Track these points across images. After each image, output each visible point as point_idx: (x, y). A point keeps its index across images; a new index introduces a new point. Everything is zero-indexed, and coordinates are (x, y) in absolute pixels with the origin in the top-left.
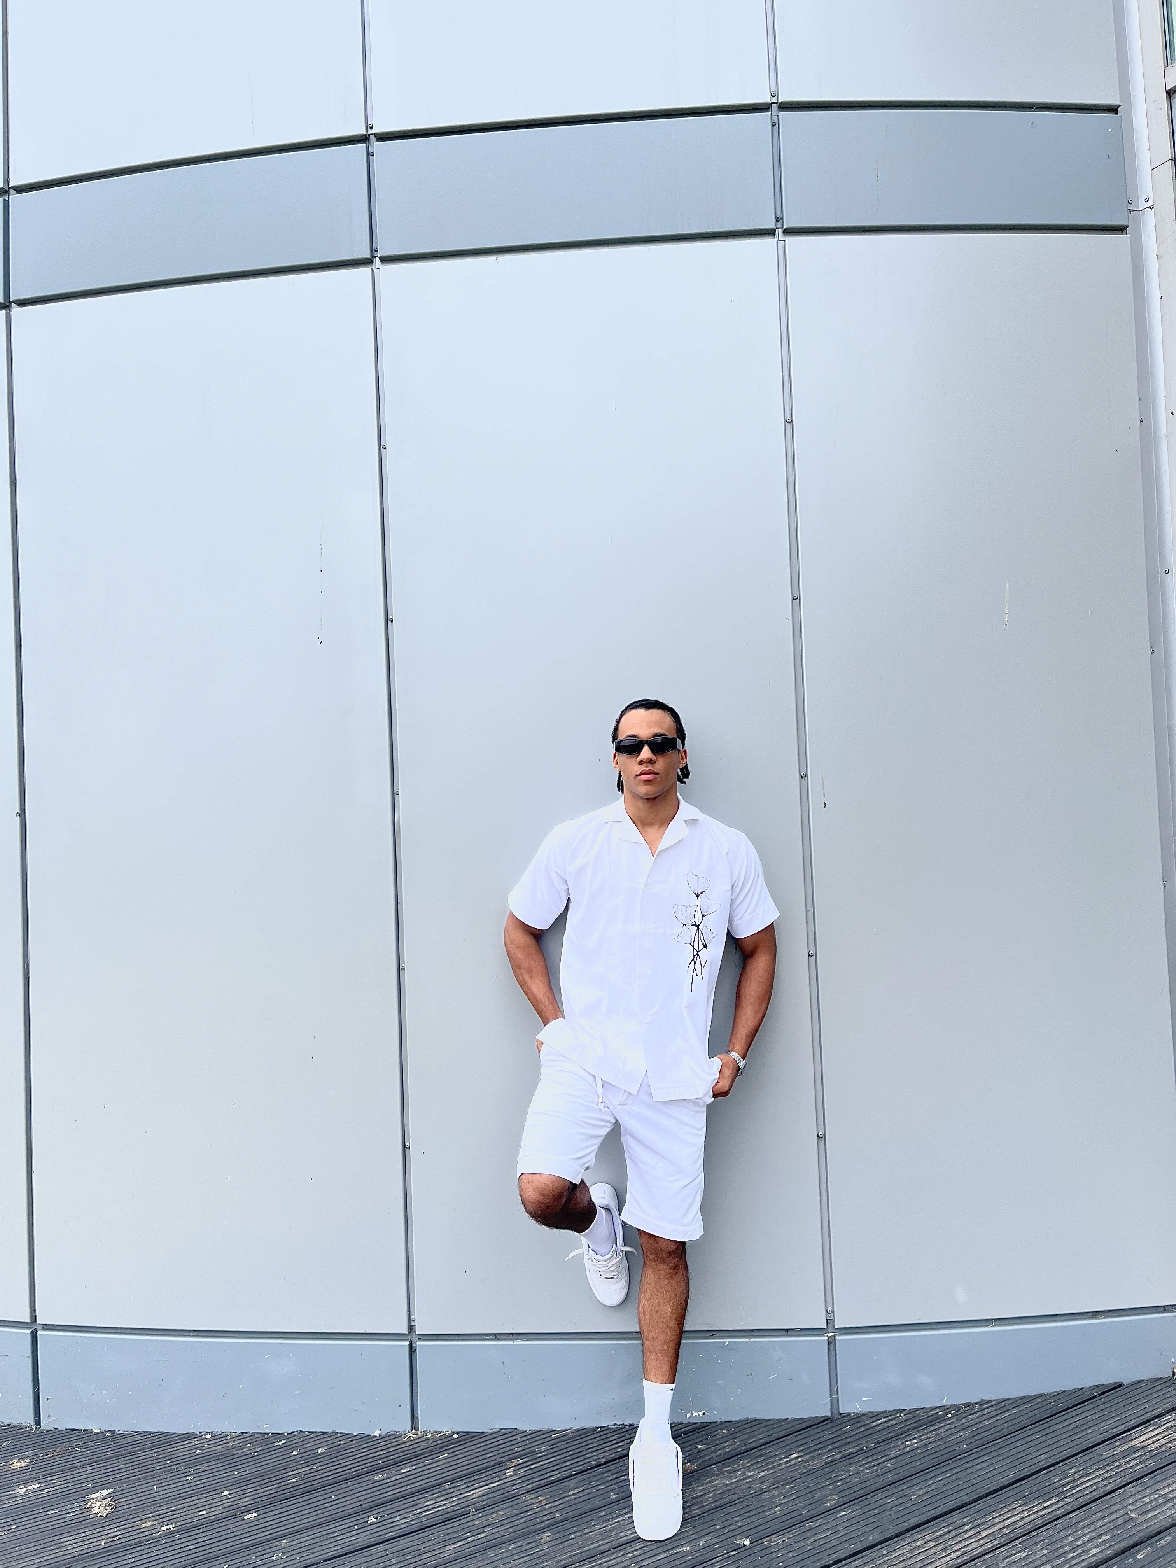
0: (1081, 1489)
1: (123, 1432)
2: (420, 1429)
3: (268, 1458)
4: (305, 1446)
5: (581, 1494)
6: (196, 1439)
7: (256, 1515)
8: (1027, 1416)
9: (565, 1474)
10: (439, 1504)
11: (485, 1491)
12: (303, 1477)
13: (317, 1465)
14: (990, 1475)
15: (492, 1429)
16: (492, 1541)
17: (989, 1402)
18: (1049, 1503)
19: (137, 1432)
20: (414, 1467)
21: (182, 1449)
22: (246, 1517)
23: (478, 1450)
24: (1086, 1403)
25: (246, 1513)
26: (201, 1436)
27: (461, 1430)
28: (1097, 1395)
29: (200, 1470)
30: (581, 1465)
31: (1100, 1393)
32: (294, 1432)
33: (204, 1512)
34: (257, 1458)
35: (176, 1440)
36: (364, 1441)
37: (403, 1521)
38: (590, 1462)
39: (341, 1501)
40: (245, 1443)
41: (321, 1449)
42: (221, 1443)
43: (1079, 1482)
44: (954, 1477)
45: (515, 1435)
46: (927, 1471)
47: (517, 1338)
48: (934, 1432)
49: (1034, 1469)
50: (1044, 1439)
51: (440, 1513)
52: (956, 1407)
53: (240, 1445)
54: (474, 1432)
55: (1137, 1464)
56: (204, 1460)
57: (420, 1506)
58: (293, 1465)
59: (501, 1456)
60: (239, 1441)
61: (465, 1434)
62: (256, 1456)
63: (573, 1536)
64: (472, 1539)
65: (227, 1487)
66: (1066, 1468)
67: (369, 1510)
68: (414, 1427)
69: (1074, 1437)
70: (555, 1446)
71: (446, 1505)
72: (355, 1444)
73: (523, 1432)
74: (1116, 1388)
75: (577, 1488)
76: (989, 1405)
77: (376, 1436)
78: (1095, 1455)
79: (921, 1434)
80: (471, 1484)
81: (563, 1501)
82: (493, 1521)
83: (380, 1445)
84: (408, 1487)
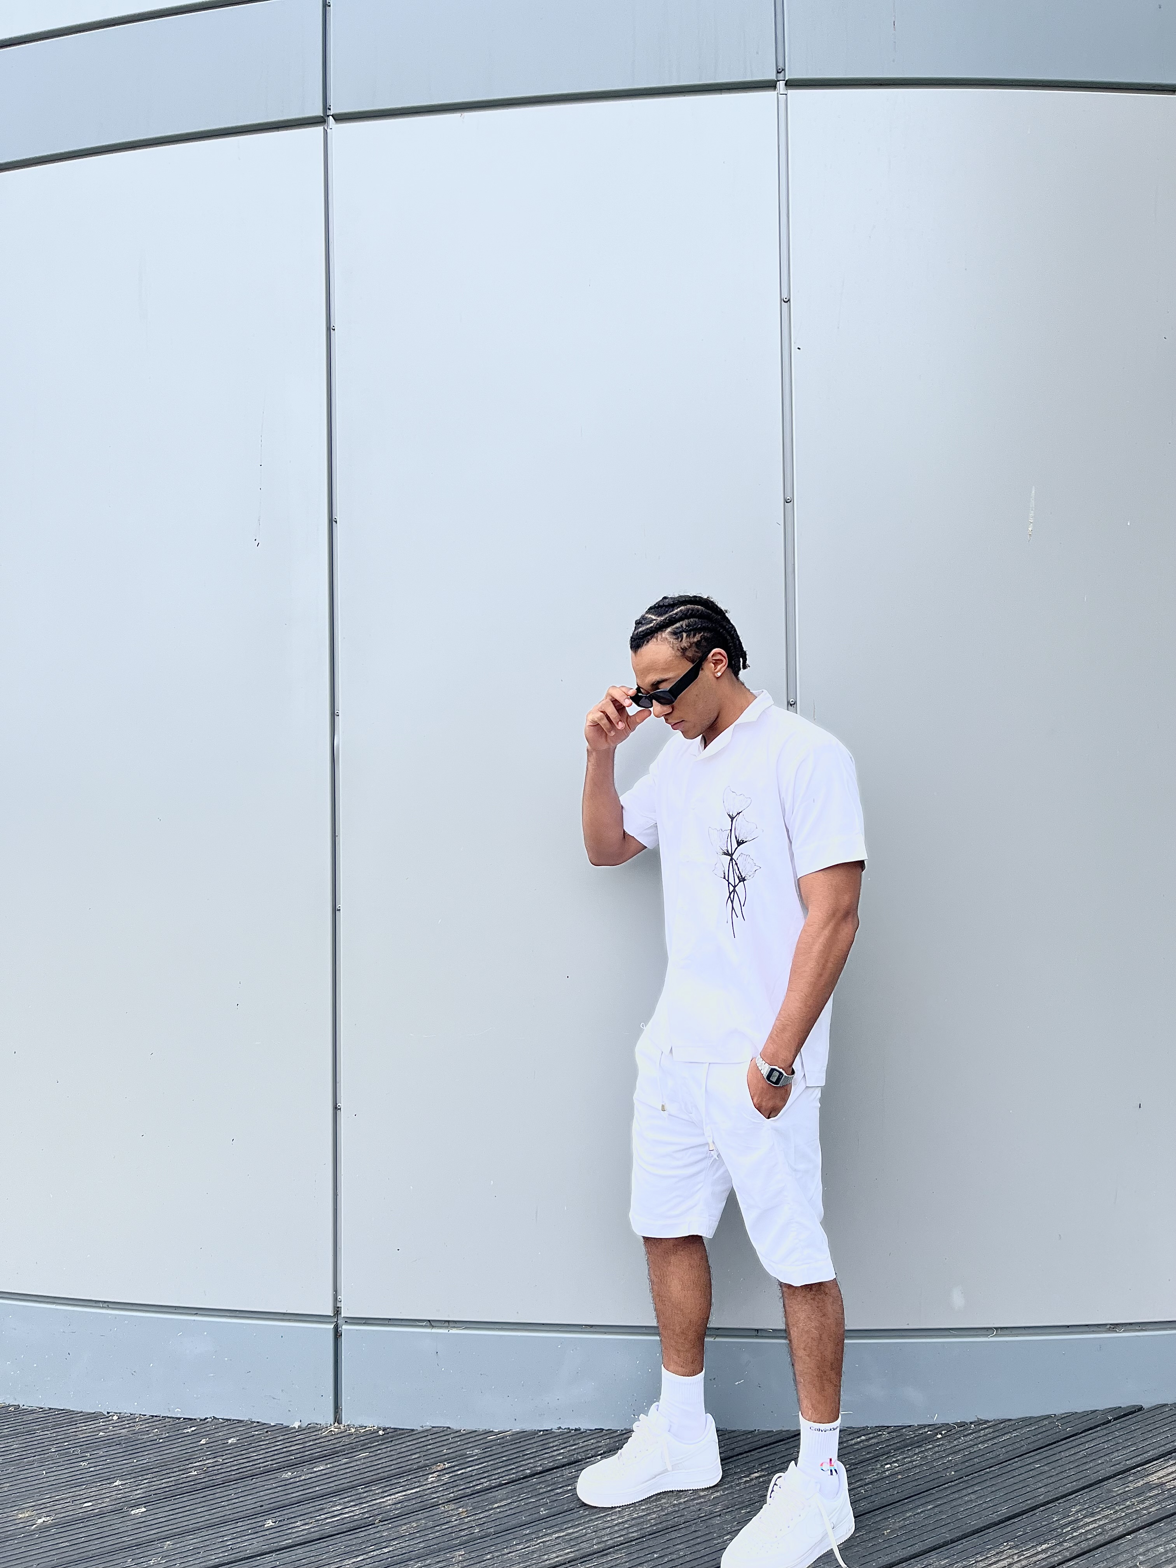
0: (1083, 1531)
1: (28, 1408)
2: (343, 1423)
3: (172, 1446)
4: (216, 1435)
5: (507, 1508)
6: (101, 1420)
7: (145, 1510)
8: (1029, 1441)
9: (494, 1483)
10: (347, 1510)
11: (401, 1498)
12: (205, 1470)
13: (224, 1457)
14: (977, 1509)
15: (422, 1427)
16: (397, 1557)
17: (987, 1422)
18: (1044, 1547)
19: (42, 1408)
20: (329, 1466)
21: (84, 1430)
22: (133, 1512)
23: (403, 1450)
24: (1099, 1429)
25: (134, 1508)
26: (107, 1417)
27: (389, 1426)
28: (1111, 1420)
29: (98, 1456)
30: (514, 1473)
31: (1116, 1416)
32: (207, 1418)
33: (90, 1504)
34: (161, 1445)
35: (80, 1420)
36: (280, 1432)
37: (303, 1527)
38: (524, 1470)
39: (241, 1499)
40: (153, 1428)
41: (232, 1439)
42: (128, 1426)
43: (1082, 1523)
44: (936, 1510)
45: (447, 1435)
46: (906, 1501)
47: (453, 1326)
48: (920, 1455)
49: (1031, 1503)
50: (1046, 1468)
51: (345, 1521)
52: (948, 1426)
53: (147, 1429)
54: (403, 1429)
55: (1152, 1505)
56: (104, 1445)
57: (325, 1511)
58: (198, 1456)
59: (426, 1458)
60: (147, 1425)
61: (393, 1430)
62: (161, 1443)
63: (488, 1557)
64: (375, 1553)
65: (121, 1477)
66: (1068, 1505)
67: (269, 1512)
68: (337, 1419)
69: (1081, 1469)
70: (489, 1449)
71: (355, 1512)
72: (271, 1435)
73: (457, 1432)
74: (1135, 1412)
75: (504, 1500)
76: (986, 1426)
77: (294, 1428)
78: (1104, 1490)
79: (905, 1456)
80: (387, 1489)
81: (487, 1514)
82: (403, 1533)
83: (297, 1438)
84: (317, 1488)
